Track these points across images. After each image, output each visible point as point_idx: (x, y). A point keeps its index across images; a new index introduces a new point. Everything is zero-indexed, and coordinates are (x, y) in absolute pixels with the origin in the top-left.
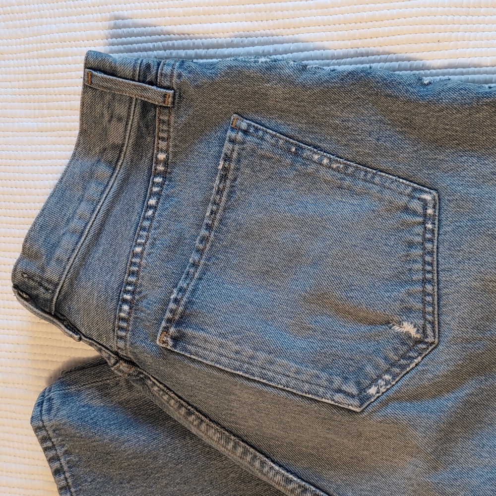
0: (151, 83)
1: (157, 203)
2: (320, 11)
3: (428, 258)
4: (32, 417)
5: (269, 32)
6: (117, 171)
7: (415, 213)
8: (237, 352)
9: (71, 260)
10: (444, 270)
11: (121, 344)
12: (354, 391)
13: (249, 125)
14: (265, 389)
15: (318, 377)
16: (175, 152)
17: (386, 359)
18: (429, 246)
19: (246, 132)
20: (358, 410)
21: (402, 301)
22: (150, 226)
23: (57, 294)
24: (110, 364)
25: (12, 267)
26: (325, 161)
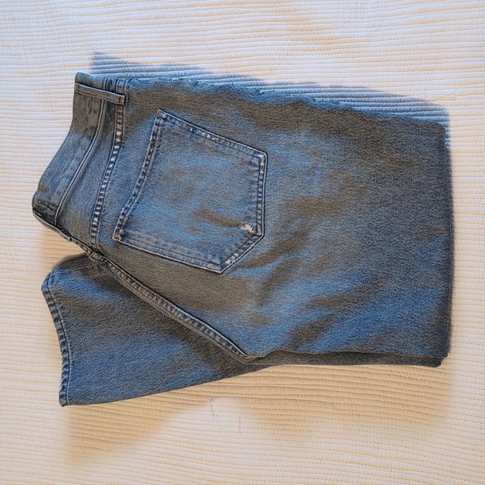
0: (112, 91)
1: (116, 160)
2: (209, 51)
3: (260, 190)
4: (42, 286)
5: (181, 63)
6: (93, 142)
7: (255, 165)
8: (156, 243)
9: (66, 192)
10: (267, 196)
11: (93, 241)
12: (218, 262)
13: (167, 116)
14: (171, 263)
15: (199, 255)
16: (127, 131)
17: (236, 245)
18: (261, 183)
19: (165, 120)
20: (220, 272)
21: (245, 213)
22: (111, 173)
23: (57, 213)
24: (88, 255)
25: (32, 197)
26: (208, 136)
